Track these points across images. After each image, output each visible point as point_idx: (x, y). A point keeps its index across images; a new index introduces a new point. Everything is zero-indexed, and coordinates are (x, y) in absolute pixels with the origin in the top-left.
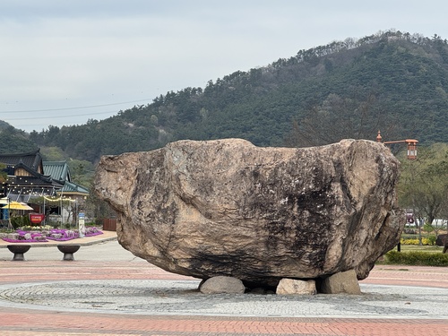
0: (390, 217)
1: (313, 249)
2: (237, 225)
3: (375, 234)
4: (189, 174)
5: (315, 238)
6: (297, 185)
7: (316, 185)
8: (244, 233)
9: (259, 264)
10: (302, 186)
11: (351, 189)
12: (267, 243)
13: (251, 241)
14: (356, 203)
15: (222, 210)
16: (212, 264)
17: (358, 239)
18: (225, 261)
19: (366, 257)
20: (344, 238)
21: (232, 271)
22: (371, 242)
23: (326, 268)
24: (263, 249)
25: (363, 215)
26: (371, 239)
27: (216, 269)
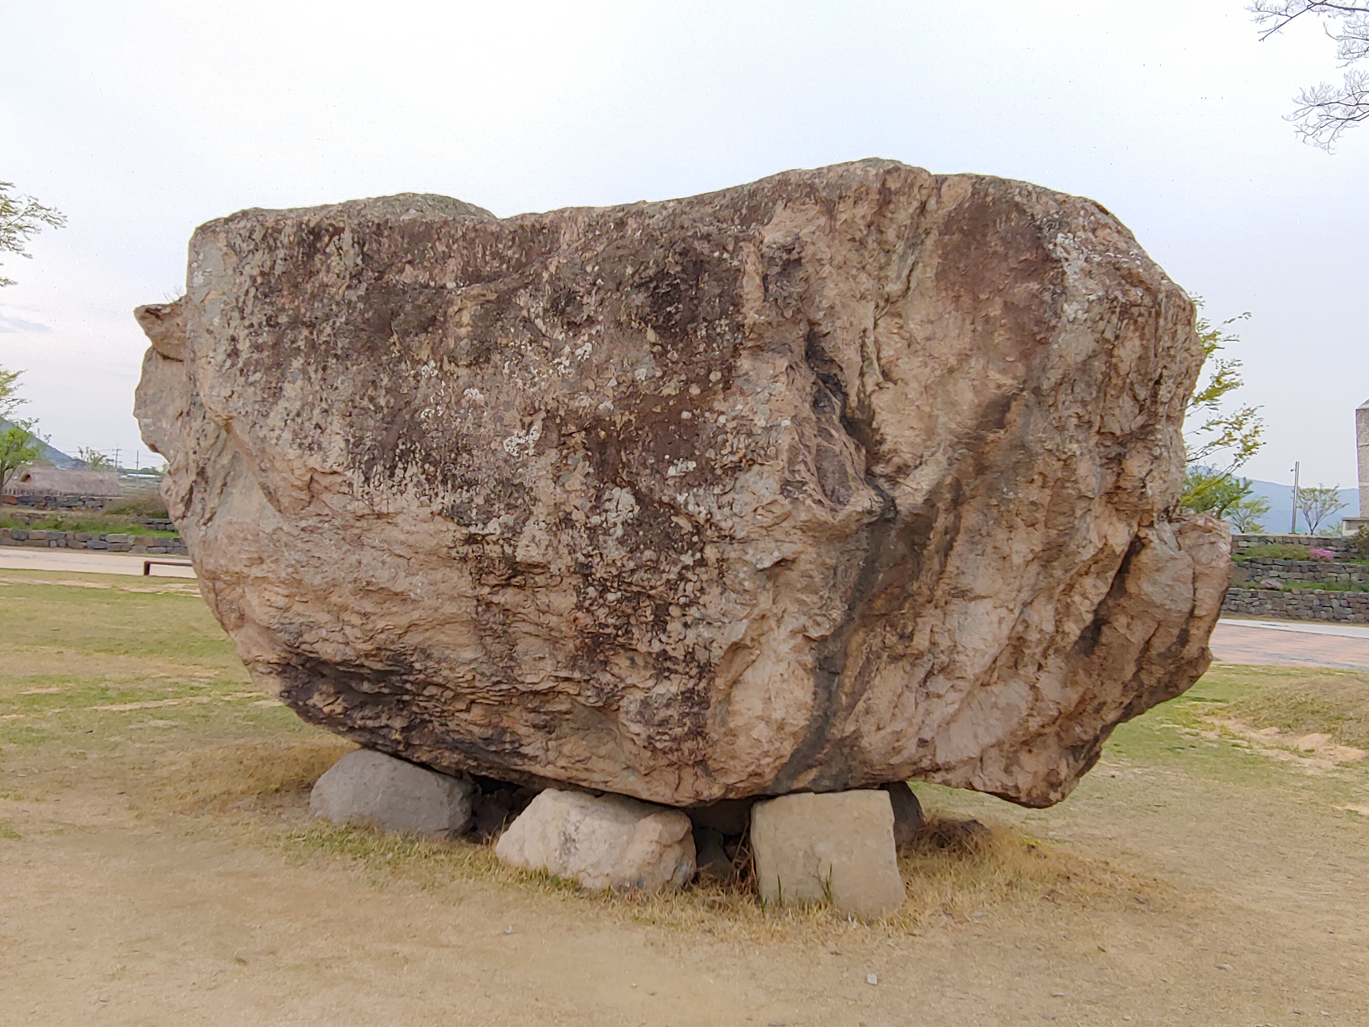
0: (1145, 557)
1: (657, 678)
2: (358, 541)
3: (1073, 629)
6: (584, 368)
7: (666, 368)
8: (384, 578)
9: (477, 712)
10: (603, 369)
11: (880, 401)
12: (477, 629)
13: (417, 614)
14: (903, 470)
15: (301, 476)
16: (338, 693)
17: (944, 642)
18: (366, 687)
19: (1034, 724)
20: (815, 633)
21: (403, 729)
22: (1054, 662)
23: (723, 771)
24: (468, 654)
25: (953, 531)
26: (1050, 647)
27: (357, 715)
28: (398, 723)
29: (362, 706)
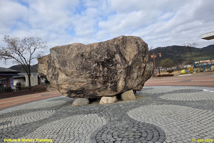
1: (111, 84)
2: (78, 77)
4: (57, 59)
5: (111, 79)
6: (100, 58)
7: (108, 57)
8: (82, 80)
9: (92, 92)
10: (102, 57)
12: (92, 83)
13: (85, 83)
15: (71, 72)
16: (75, 94)
17: (133, 77)
18: (79, 92)
19: (139, 83)
20: (124, 77)
21: (83, 96)
22: (140, 77)
23: (118, 91)
24: (91, 86)
25: (133, 67)
26: (140, 76)
27: (77, 95)
28: (82, 95)
29: (78, 94)
